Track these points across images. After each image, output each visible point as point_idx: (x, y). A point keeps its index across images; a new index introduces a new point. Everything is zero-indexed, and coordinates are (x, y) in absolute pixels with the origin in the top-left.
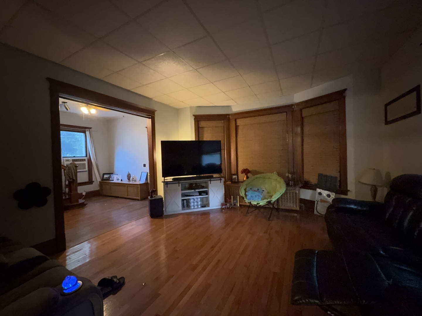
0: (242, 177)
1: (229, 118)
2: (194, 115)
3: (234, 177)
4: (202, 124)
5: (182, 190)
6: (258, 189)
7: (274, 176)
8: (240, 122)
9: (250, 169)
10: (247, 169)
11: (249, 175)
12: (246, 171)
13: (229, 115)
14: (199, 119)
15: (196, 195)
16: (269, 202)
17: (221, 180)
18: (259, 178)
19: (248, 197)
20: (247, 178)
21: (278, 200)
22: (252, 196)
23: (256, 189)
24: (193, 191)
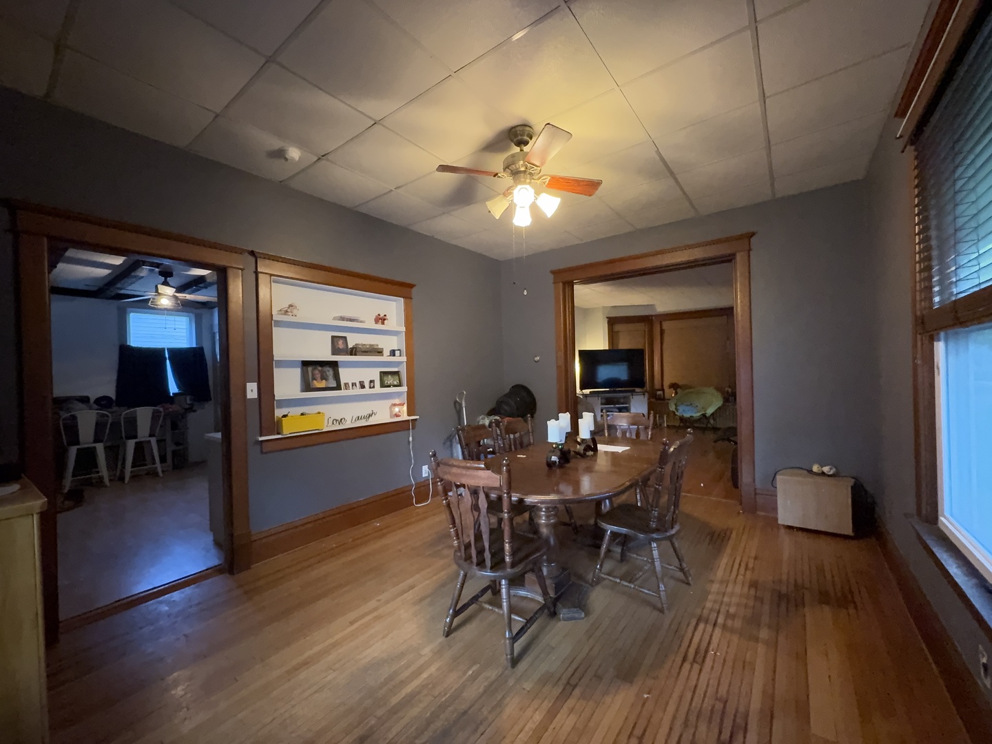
0: (670, 393)
1: (652, 320)
2: (607, 318)
3: (659, 393)
4: (617, 327)
5: (602, 404)
6: (691, 404)
7: (712, 390)
8: (666, 325)
9: (680, 384)
10: (675, 384)
11: (679, 390)
12: (674, 386)
13: (652, 316)
14: (612, 322)
15: (616, 412)
16: (704, 415)
17: (644, 395)
18: (691, 392)
19: (679, 411)
20: (676, 393)
21: (713, 414)
22: (684, 411)
23: (689, 404)
24: (612, 406)
